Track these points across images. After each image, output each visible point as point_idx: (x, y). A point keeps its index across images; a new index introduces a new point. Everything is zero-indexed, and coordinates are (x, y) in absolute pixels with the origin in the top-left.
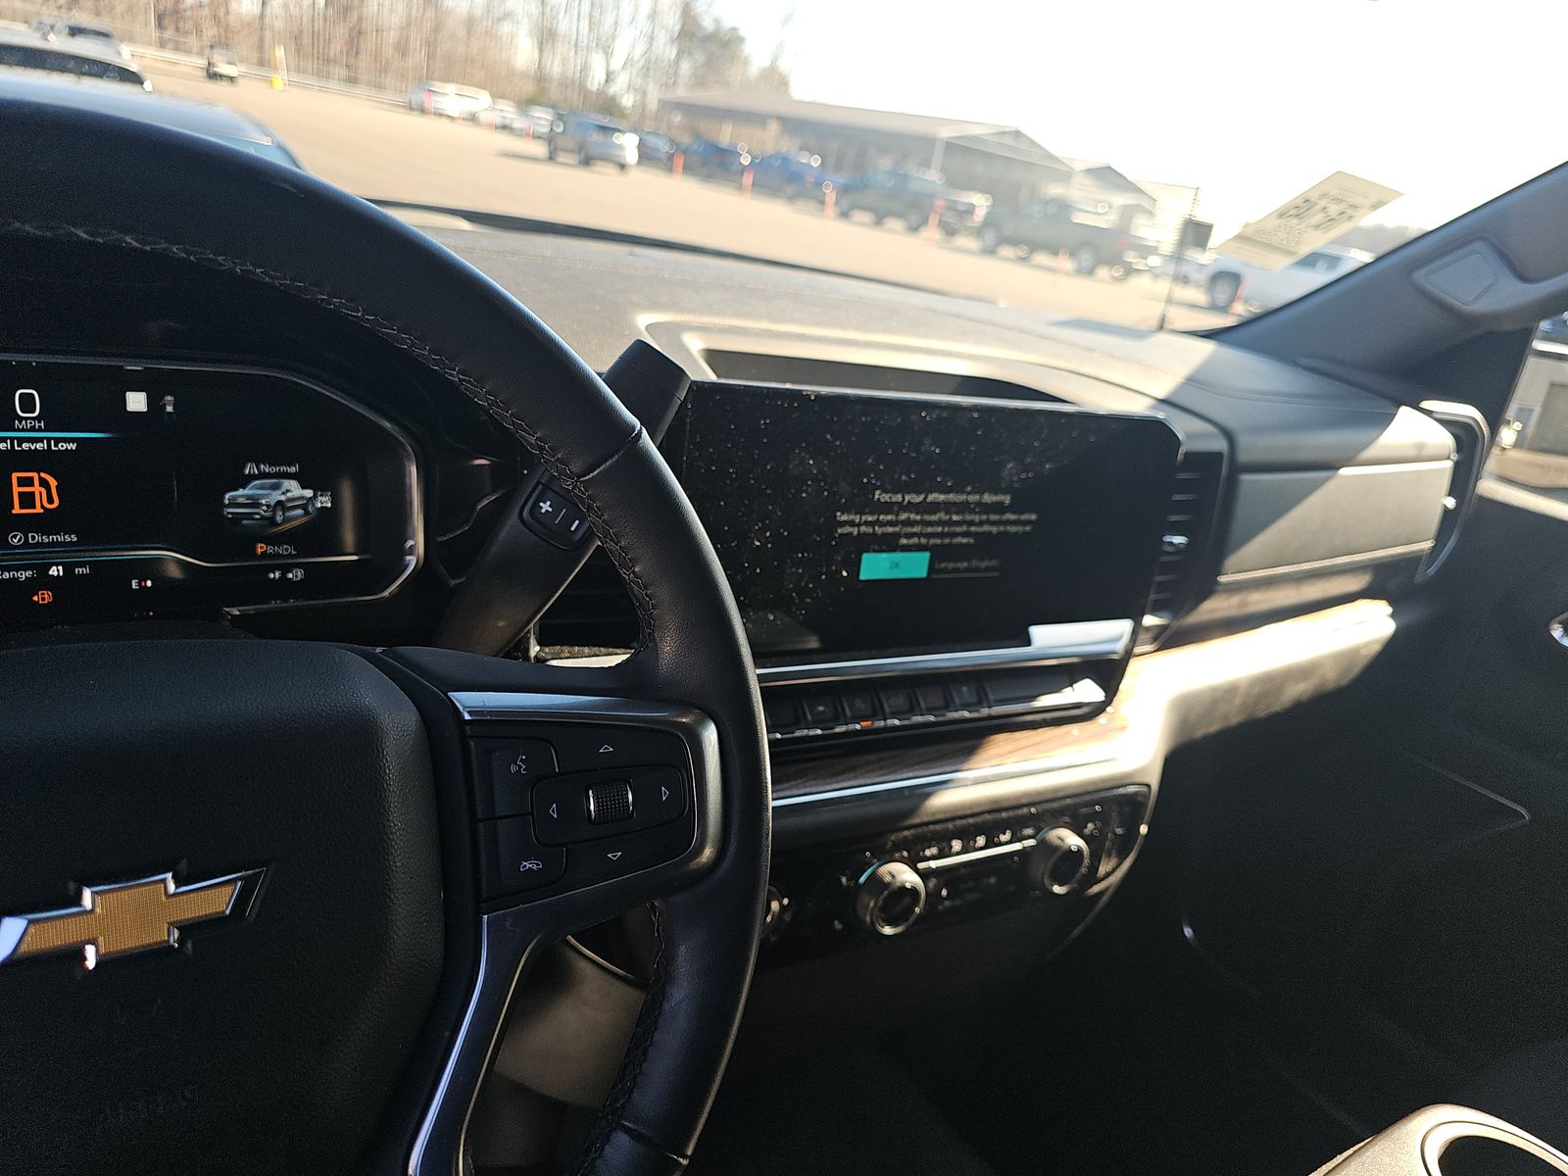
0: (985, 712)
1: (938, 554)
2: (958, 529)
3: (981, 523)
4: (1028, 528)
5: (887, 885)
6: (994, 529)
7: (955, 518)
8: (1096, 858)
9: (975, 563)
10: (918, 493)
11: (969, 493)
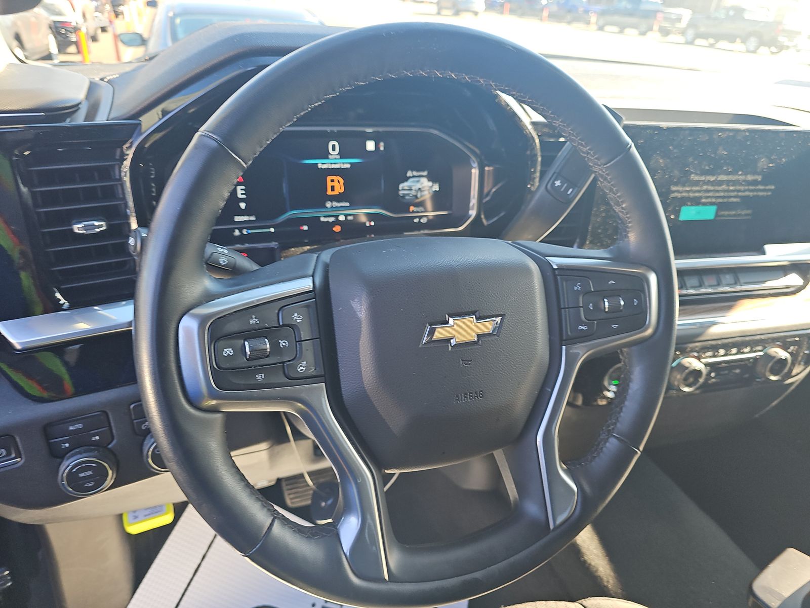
0: (738, 288)
1: (721, 207)
2: (732, 194)
3: (745, 191)
4: (769, 193)
5: (687, 368)
6: (751, 194)
7: (731, 188)
8: (793, 364)
9: (739, 212)
10: (713, 175)
11: (740, 175)
